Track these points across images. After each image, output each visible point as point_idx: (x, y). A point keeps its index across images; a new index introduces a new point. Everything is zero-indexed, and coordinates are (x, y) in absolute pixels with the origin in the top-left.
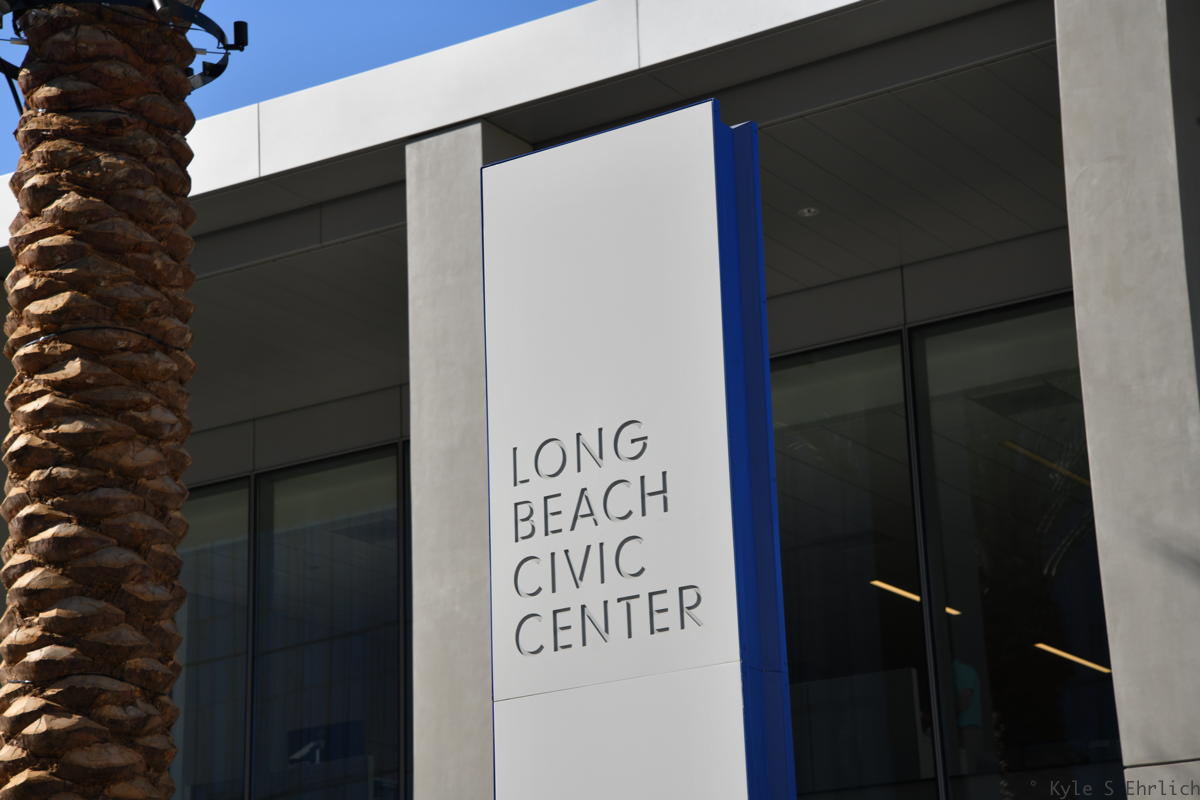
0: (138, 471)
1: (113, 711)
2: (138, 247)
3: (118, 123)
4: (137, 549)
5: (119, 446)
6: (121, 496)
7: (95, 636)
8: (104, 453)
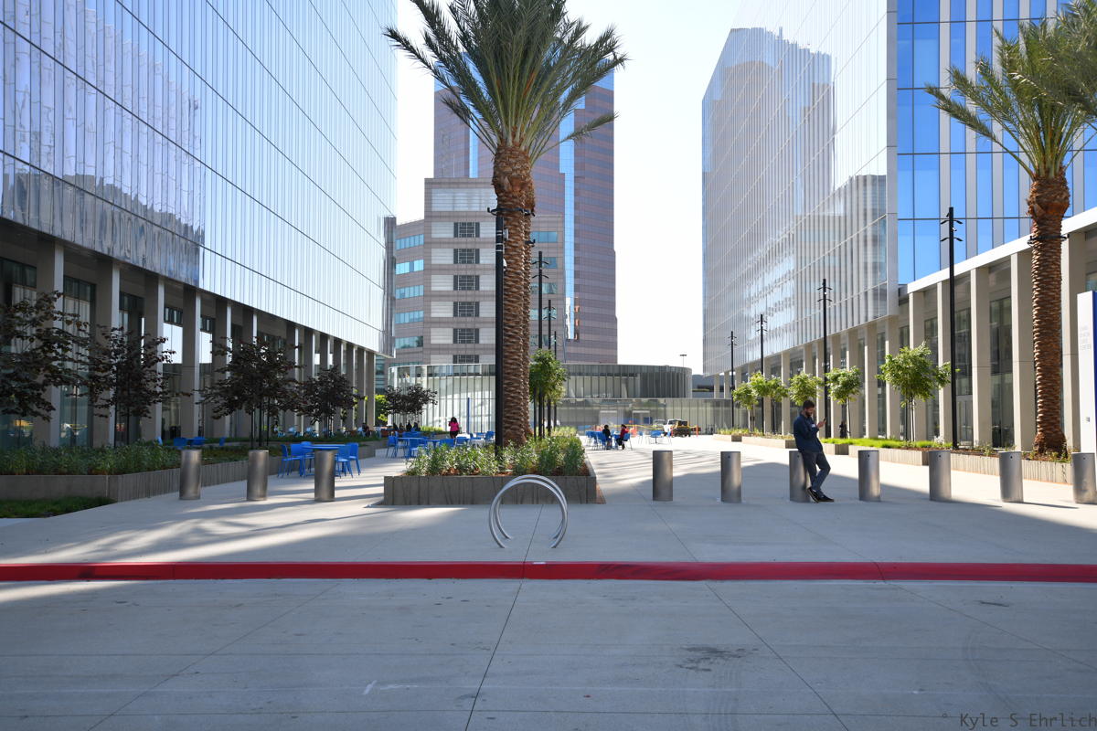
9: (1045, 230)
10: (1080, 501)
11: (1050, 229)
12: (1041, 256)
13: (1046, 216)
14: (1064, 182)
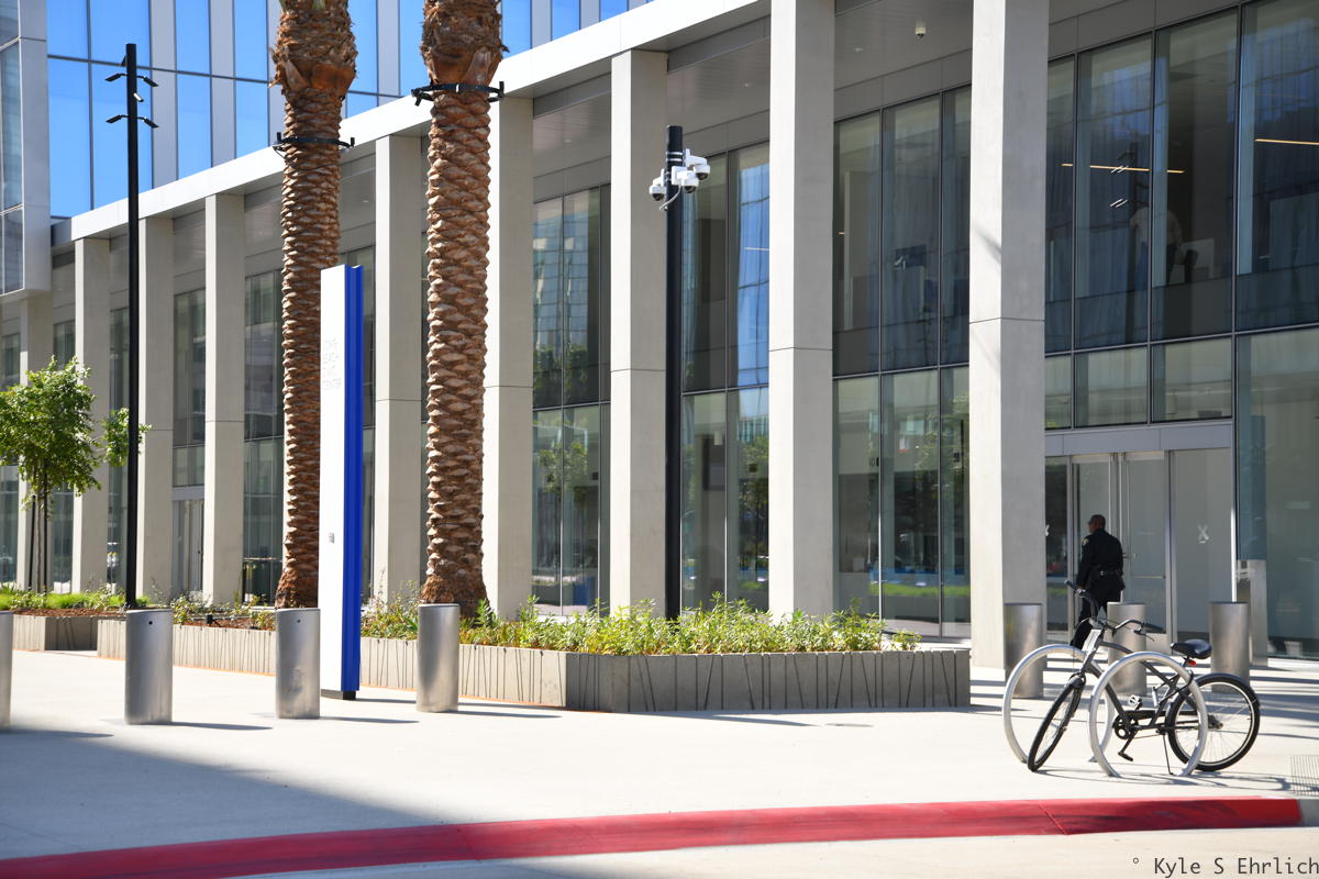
0: (460, 260)
1: (454, 342)
2: (459, 178)
3: (453, 130)
4: (461, 287)
5: (453, 251)
6: (454, 269)
7: (448, 317)
8: (448, 254)
9: (305, 122)
10: (286, 712)
11: (317, 122)
12: (301, 179)
13: (310, 92)
14: (344, 21)
